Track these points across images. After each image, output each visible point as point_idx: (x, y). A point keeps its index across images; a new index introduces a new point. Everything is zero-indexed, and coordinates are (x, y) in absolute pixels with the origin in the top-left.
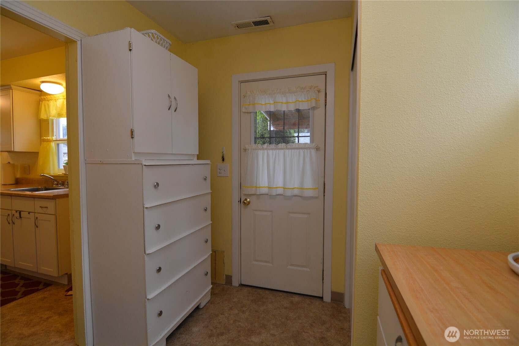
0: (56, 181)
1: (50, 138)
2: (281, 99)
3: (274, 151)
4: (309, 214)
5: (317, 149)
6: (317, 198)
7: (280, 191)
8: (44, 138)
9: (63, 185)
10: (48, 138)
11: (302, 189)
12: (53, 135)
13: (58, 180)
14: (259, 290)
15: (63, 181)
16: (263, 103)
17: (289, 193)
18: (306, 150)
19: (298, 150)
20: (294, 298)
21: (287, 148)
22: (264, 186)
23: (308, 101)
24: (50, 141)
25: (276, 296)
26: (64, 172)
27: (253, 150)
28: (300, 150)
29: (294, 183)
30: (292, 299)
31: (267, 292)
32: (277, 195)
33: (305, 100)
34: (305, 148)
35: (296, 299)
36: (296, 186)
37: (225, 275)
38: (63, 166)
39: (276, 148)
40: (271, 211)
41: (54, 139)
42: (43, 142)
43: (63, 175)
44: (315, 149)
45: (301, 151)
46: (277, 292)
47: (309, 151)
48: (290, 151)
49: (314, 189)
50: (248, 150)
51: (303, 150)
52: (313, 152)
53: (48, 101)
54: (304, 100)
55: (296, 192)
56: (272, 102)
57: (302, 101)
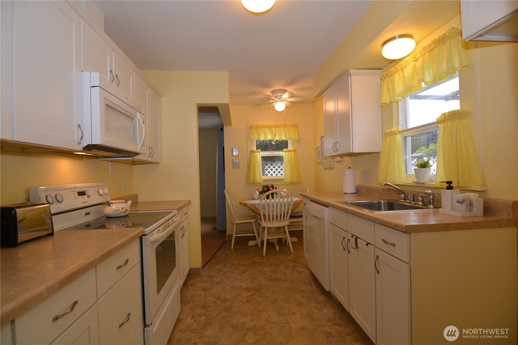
0: (403, 193)
1: (395, 129)
8: (387, 130)
9: (414, 201)
10: (392, 129)
12: (398, 125)
13: (405, 192)
15: (413, 193)
24: (394, 134)
26: (415, 180)
38: (415, 169)
41: (400, 130)
42: (386, 136)
43: (414, 184)
53: (392, 75)
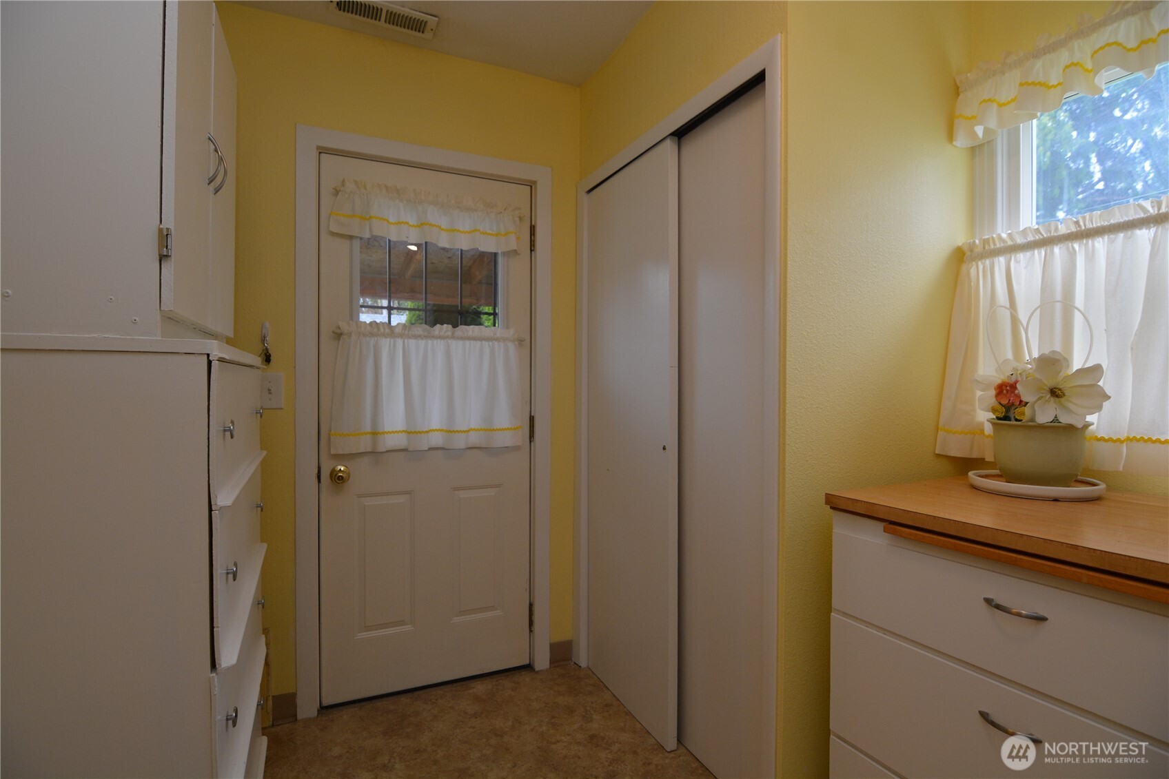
2: (438, 218)
3: (420, 341)
4: (498, 486)
5: (520, 341)
6: (516, 448)
7: (437, 440)
11: (490, 430)
14: (379, 703)
16: (392, 220)
17: (460, 443)
18: (496, 343)
19: (479, 343)
20: (474, 688)
21: (453, 337)
22: (390, 430)
23: (497, 235)
25: (434, 701)
27: (364, 335)
28: (484, 342)
29: (470, 418)
30: (471, 691)
31: (404, 699)
32: (431, 449)
33: (491, 232)
34: (494, 339)
35: (480, 688)
36: (472, 426)
37: (271, 697)
39: (426, 334)
40: (409, 493)
44: (517, 343)
45: (485, 344)
46: (430, 689)
47: (502, 344)
48: (461, 342)
49: (515, 429)
50: (350, 335)
51: (491, 343)
52: (512, 347)
54: (488, 231)
55: (474, 439)
56: (412, 221)
57: (485, 233)
